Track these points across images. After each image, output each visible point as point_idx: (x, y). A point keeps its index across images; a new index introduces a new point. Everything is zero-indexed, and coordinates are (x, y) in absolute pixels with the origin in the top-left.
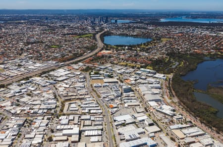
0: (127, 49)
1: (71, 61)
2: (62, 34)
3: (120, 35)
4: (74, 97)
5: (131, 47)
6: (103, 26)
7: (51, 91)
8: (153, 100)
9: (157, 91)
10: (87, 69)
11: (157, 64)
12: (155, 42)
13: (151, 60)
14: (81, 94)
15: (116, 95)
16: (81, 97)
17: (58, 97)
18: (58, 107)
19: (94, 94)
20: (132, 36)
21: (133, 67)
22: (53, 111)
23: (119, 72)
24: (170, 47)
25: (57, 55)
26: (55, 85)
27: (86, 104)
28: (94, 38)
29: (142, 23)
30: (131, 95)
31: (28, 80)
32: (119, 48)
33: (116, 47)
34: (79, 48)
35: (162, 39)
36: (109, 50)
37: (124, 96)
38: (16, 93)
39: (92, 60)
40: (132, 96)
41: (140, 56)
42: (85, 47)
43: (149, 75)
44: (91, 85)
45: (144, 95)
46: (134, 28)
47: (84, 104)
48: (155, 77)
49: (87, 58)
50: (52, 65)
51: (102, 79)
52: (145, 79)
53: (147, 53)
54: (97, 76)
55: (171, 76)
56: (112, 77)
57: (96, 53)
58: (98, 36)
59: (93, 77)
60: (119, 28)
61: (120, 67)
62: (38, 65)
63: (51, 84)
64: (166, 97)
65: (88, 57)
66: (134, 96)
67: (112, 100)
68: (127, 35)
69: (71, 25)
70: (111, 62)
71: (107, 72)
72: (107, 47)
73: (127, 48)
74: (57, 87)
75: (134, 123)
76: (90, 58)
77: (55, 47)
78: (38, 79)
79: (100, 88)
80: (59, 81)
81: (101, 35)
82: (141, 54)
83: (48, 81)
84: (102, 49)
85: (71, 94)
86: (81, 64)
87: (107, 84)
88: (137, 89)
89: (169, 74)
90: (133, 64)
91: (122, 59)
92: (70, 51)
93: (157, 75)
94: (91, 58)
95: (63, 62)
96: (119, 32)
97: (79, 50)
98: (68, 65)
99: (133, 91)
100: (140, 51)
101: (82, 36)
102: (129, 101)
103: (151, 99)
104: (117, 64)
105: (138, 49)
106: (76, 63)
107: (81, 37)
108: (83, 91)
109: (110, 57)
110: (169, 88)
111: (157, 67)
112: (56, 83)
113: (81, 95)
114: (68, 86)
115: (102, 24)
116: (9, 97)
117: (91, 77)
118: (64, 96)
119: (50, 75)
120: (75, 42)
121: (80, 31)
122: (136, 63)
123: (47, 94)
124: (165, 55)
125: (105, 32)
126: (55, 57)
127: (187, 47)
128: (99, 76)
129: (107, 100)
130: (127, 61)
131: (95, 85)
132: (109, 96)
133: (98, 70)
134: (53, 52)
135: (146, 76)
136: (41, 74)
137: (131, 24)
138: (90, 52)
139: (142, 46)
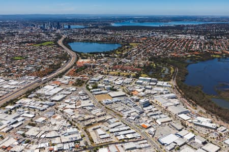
0: (105, 56)
1: (53, 75)
2: (17, 43)
3: (83, 41)
4: (93, 120)
5: (107, 54)
6: (57, 32)
7: (59, 117)
8: (181, 113)
9: (176, 101)
10: (79, 83)
11: (148, 71)
12: (126, 47)
13: (139, 67)
15: (138, 111)
16: (101, 119)
17: (73, 123)
18: (84, 136)
20: (97, 42)
21: (128, 77)
22: (82, 144)
23: (117, 83)
24: (145, 52)
25: (30, 68)
26: (56, 106)
27: (114, 127)
28: (59, 46)
31: (15, 103)
32: (95, 56)
33: (91, 55)
34: (49, 58)
35: (131, 44)
36: (86, 59)
37: (147, 111)
38: (12, 124)
39: (77, 72)
40: (155, 111)
41: (124, 63)
42: (57, 57)
43: (151, 83)
44: (100, 102)
45: (167, 108)
46: (93, 33)
47: (112, 128)
48: (160, 86)
50: (32, 82)
51: (107, 93)
52: (152, 88)
53: (128, 59)
54: (98, 91)
55: (173, 83)
56: (115, 90)
57: (75, 63)
59: (94, 91)
60: (77, 34)
61: (115, 78)
62: (13, 82)
63: (50, 106)
65: (69, 69)
66: (158, 110)
67: (138, 118)
68: (91, 42)
69: (20, 32)
70: (100, 72)
71: (106, 85)
72: (80, 55)
74: (61, 109)
75: (185, 143)
77: (19, 58)
78: (27, 101)
79: (114, 105)
80: (56, 101)
81: (63, 42)
82: (123, 60)
83: (43, 102)
84: (78, 58)
85: (86, 117)
86: (66, 77)
87: (116, 99)
88: (154, 101)
89: (169, 80)
90: (125, 73)
91: (110, 69)
92: (42, 63)
93: (160, 83)
94: (73, 69)
95: (44, 76)
96: (81, 38)
97: (53, 61)
98: (52, 79)
99: (151, 104)
100: (120, 57)
101: (42, 44)
102: (158, 116)
104: (108, 74)
105: (116, 55)
106: (61, 76)
107: (42, 46)
108: (98, 111)
109: (94, 67)
110: (183, 97)
112: (55, 104)
113: (99, 116)
114: (73, 106)
115: (55, 30)
116: (6, 132)
117: (91, 92)
118: (81, 121)
119: (40, 95)
120: (40, 52)
121: (36, 39)
122: (126, 71)
123: (57, 120)
124: (147, 61)
125: (65, 39)
126: (29, 71)
127: (161, 51)
128: (101, 91)
129: (133, 118)
130: (116, 70)
131: (104, 102)
132: (132, 114)
133: (93, 83)
134: (22, 65)
135: (150, 85)
136: (27, 95)
137: (87, 29)
138: (66, 62)
139: (118, 53)
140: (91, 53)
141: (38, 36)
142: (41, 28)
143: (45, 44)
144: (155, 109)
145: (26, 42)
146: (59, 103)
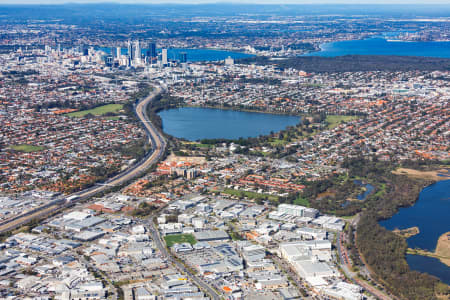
0: (236, 152)
1: (94, 190)
5: (245, 146)
6: (145, 73)
13: (302, 182)
20: (241, 108)
21: (260, 202)
24: (351, 143)
25: (47, 173)
28: (132, 118)
32: (213, 149)
34: (97, 150)
36: (186, 155)
39: (149, 186)
42: (116, 149)
44: (168, 247)
46: (244, 80)
49: (135, 179)
50: (48, 203)
52: (294, 229)
57: (155, 167)
58: (140, 110)
61: (228, 203)
73: (232, 148)
74: (88, 254)
80: (83, 241)
81: (149, 107)
84: (165, 156)
86: (122, 198)
88: (279, 252)
94: (145, 180)
97: (104, 160)
100: (273, 156)
101: (92, 112)
105: (265, 150)
107: (91, 115)
109: (194, 175)
112: (79, 246)
115: (141, 69)
120: (81, 134)
126: (44, 180)
131: (176, 247)
133: (173, 211)
134: (32, 166)
135: (295, 222)
136: (30, 226)
138: (135, 163)
140: (205, 142)
143: (98, 112)
145: (52, 105)
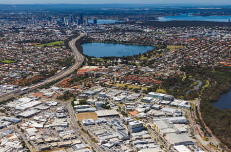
0: (121, 63)
1: (39, 84)
2: (16, 42)
3: (105, 41)
4: (55, 144)
5: (126, 60)
6: (76, 29)
7: (14, 136)
8: (180, 144)
9: (183, 128)
10: (66, 97)
11: (170, 85)
12: (160, 50)
13: (160, 79)
14: (64, 137)
15: (121, 137)
16: (66, 143)
17: (28, 145)
19: (85, 136)
20: (123, 42)
21: (137, 91)
23: (117, 98)
24: (183, 58)
25: (15, 74)
26: (19, 124)
28: (68, 47)
29: (133, 23)
30: (144, 136)
32: (109, 62)
33: (103, 60)
34: (46, 62)
35: (168, 47)
36: (94, 65)
37: (134, 138)
39: (72, 82)
40: (146, 138)
41: (143, 73)
42: (56, 62)
43: (164, 102)
44: (78, 122)
45: (164, 135)
46: (124, 31)
48: (173, 106)
49: (62, 78)
50: (9, 92)
51: (93, 111)
52: (160, 109)
53: (152, 67)
54: (85, 108)
55: (196, 102)
56: (108, 108)
57: (76, 71)
58: (72, 44)
59: (78, 108)
60: (101, 32)
61: (117, 92)
63: (12, 123)
64: (198, 136)
65: (64, 77)
66: (150, 138)
67: (117, 145)
68: (115, 42)
69: (28, 28)
70: (101, 84)
71: (98, 100)
72: (89, 60)
73: (119, 61)
74: (23, 128)
76: (67, 78)
77: (8, 61)
79: (94, 127)
80: (24, 117)
81: (77, 42)
82: (143, 69)
83: (7, 118)
84: (83, 64)
85: (48, 139)
86: (54, 88)
87: (104, 119)
88: (152, 125)
89: (193, 99)
90: (136, 86)
91: (118, 79)
92: (33, 68)
93: (176, 102)
94: (69, 78)
95: (27, 85)
96: (102, 38)
97: (48, 67)
98: (35, 90)
99: (145, 129)
100: (141, 65)
102: (144, 146)
103: (178, 142)
104: (111, 87)
105: (137, 62)
106: (47, 86)
107: (46, 46)
108: (68, 134)
109: (98, 76)
110: (199, 122)
111: (171, 89)
112: (20, 121)
113: (65, 140)
114: (41, 126)
115: (75, 26)
117: (75, 109)
118: (39, 144)
119: (8, 109)
120: (40, 54)
121: (44, 37)
122: (139, 83)
123: (9, 141)
124: (178, 70)
125: (82, 38)
126: (11, 78)
127: (207, 58)
128: (88, 107)
129: (109, 146)
130: (126, 82)
131: (84, 122)
132: (111, 140)
133: (84, 97)
135: (160, 103)
137: (117, 26)
138: (65, 69)
139: (143, 58)
140: (104, 58)
141: (48, 34)
142: (58, 22)
144: (148, 136)
145: (29, 41)
146: (26, 120)
